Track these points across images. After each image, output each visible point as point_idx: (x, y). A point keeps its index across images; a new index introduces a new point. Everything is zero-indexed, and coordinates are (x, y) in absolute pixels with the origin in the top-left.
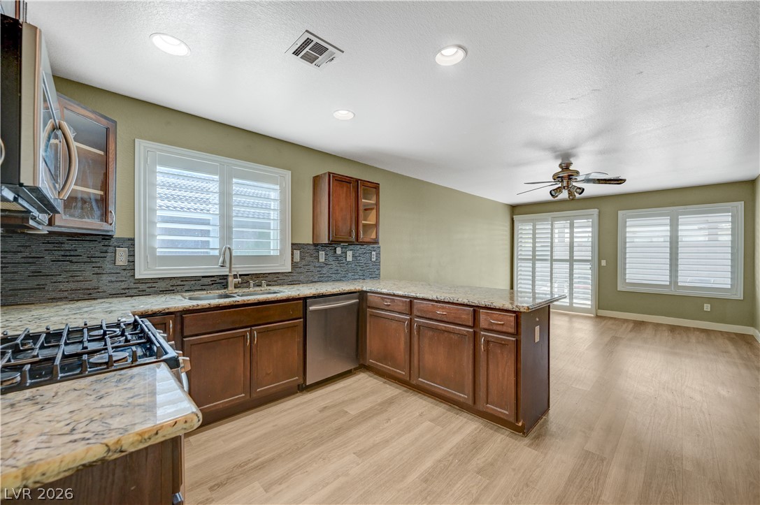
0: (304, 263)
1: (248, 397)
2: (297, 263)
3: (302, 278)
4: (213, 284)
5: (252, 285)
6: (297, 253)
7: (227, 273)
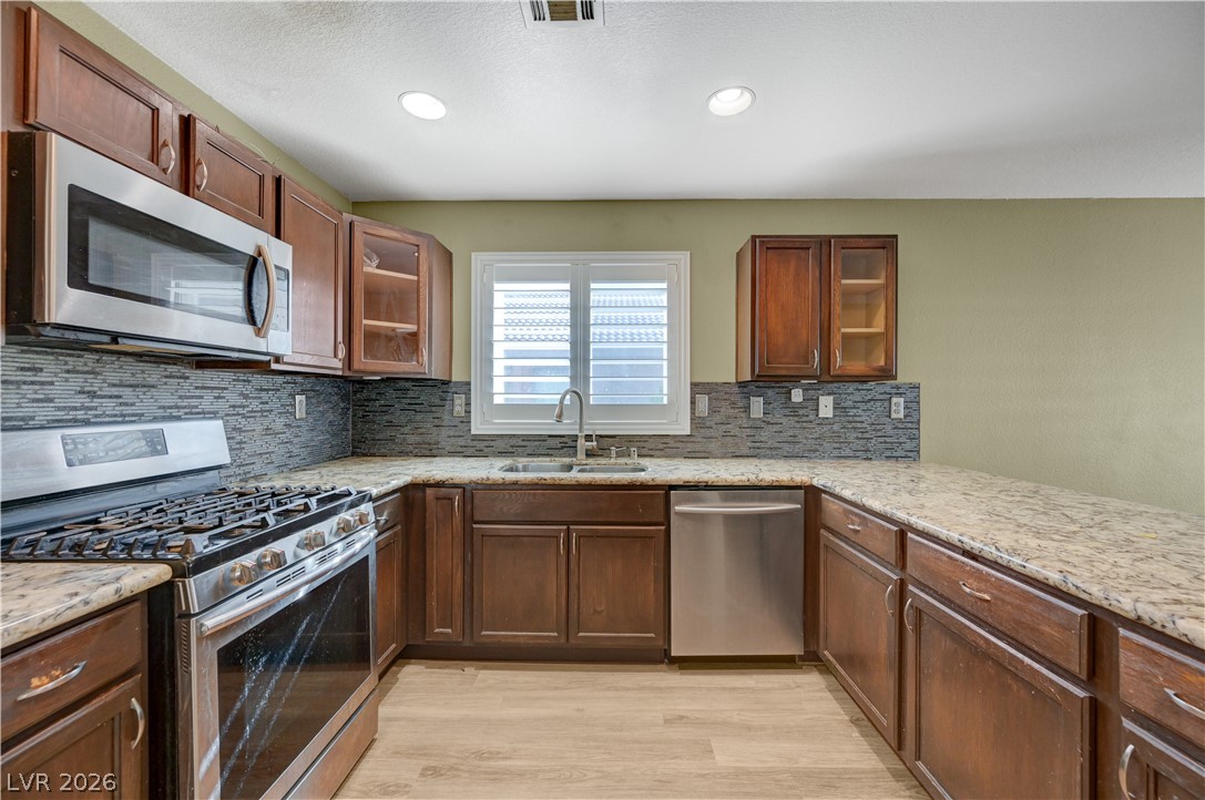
0: (717, 418)
1: (563, 640)
2: (703, 418)
3: (713, 446)
4: (562, 448)
5: (613, 454)
6: (703, 402)
7: (577, 433)
